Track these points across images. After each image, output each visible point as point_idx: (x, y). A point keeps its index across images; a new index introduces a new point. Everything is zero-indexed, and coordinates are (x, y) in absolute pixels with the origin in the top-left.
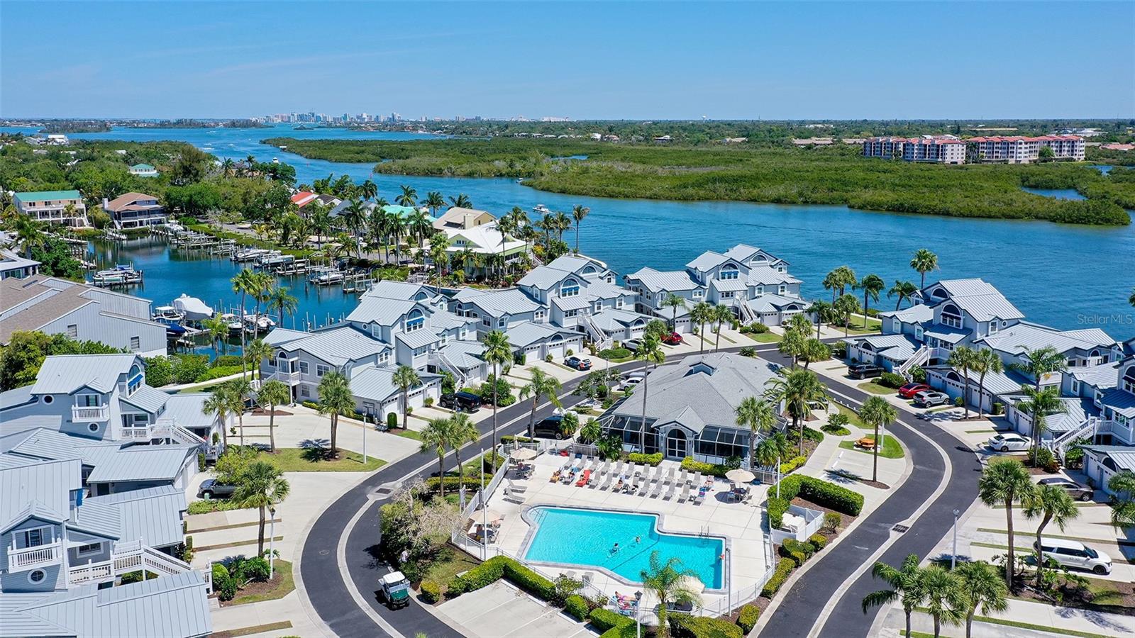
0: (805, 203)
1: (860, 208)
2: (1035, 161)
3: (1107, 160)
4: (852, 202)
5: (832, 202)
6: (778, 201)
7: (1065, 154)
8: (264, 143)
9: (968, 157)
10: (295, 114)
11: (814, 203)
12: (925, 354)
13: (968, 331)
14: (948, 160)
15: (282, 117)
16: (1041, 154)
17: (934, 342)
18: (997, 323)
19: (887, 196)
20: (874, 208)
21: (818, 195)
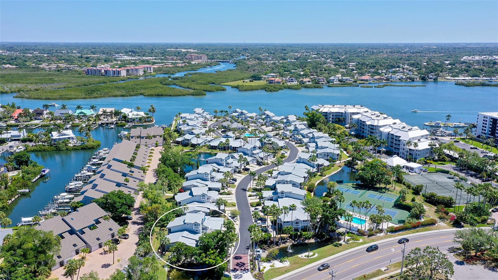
1: (148, 96)
3: (159, 72)
4: (145, 94)
5: (136, 95)
6: (122, 96)
7: (149, 71)
9: (127, 74)
11: (132, 95)
14: (122, 75)
16: (144, 72)
20: (151, 95)
21: (132, 93)
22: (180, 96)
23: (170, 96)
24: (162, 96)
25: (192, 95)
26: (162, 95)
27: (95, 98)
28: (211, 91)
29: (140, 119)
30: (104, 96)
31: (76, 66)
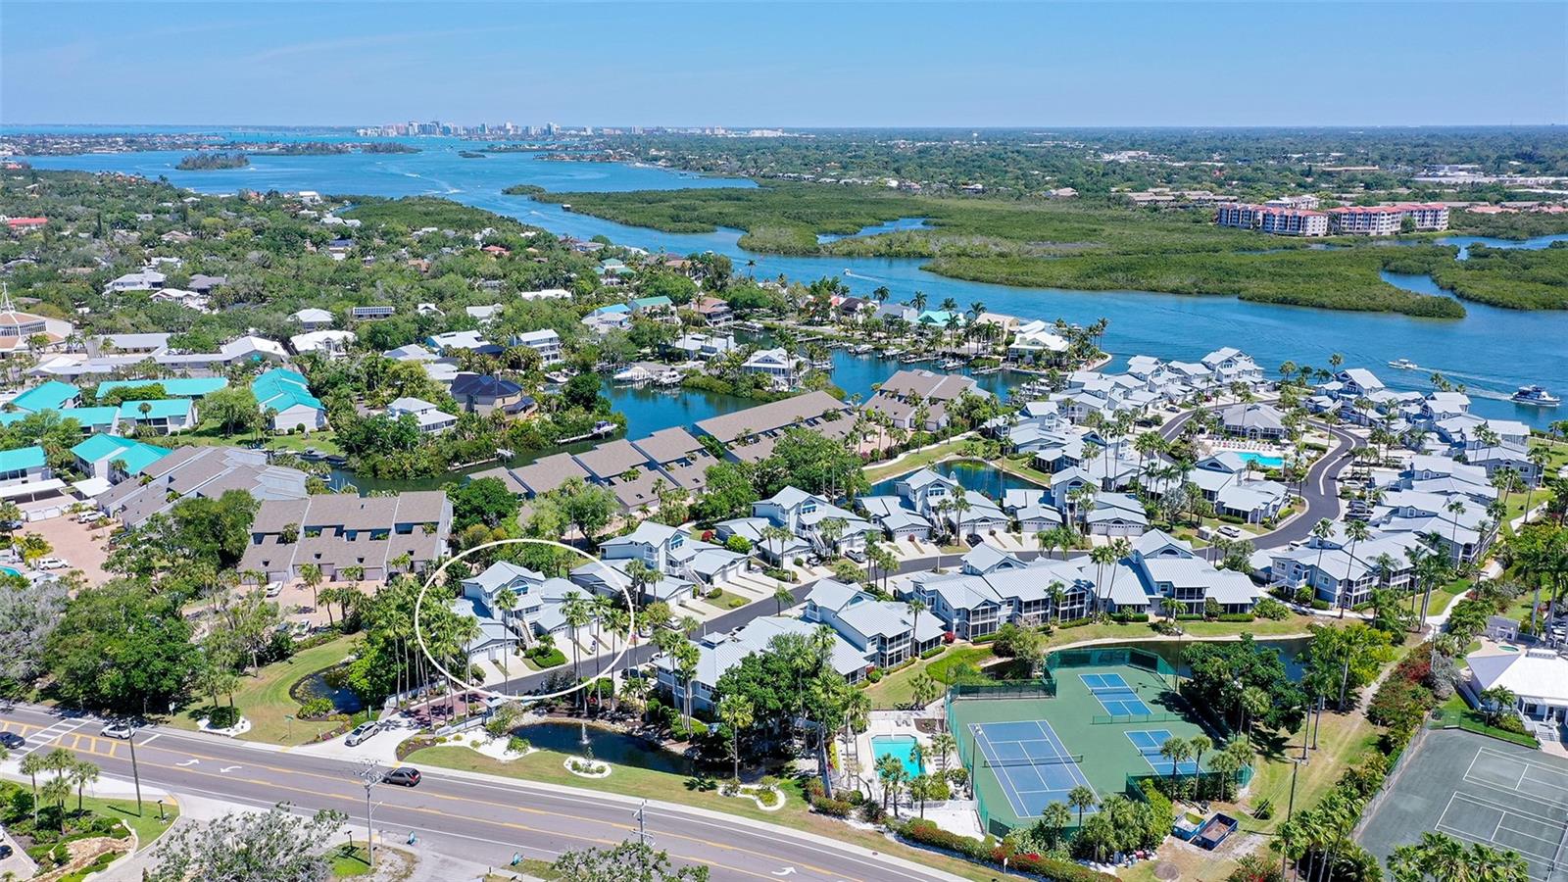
0: (1199, 293)
1: (1250, 300)
2: (1396, 233)
3: (1470, 230)
4: (1242, 294)
5: (1221, 293)
6: (1176, 292)
7: (1428, 224)
8: (508, 193)
9: (1329, 229)
10: (416, 125)
11: (1207, 293)
12: (1339, 404)
13: (1359, 393)
14: (1309, 232)
15: (397, 128)
16: (1403, 224)
17: (1343, 398)
18: (1373, 390)
19: (1270, 288)
20: (1262, 299)
21: (1210, 286)
22: (1357, 310)
23: (1322, 306)
24: (1296, 304)
25: (1407, 313)
26: (1295, 302)
27: (1093, 289)
28: (1513, 308)
29: (1037, 356)
30: (1122, 287)
31: (1232, 198)
